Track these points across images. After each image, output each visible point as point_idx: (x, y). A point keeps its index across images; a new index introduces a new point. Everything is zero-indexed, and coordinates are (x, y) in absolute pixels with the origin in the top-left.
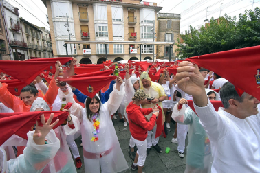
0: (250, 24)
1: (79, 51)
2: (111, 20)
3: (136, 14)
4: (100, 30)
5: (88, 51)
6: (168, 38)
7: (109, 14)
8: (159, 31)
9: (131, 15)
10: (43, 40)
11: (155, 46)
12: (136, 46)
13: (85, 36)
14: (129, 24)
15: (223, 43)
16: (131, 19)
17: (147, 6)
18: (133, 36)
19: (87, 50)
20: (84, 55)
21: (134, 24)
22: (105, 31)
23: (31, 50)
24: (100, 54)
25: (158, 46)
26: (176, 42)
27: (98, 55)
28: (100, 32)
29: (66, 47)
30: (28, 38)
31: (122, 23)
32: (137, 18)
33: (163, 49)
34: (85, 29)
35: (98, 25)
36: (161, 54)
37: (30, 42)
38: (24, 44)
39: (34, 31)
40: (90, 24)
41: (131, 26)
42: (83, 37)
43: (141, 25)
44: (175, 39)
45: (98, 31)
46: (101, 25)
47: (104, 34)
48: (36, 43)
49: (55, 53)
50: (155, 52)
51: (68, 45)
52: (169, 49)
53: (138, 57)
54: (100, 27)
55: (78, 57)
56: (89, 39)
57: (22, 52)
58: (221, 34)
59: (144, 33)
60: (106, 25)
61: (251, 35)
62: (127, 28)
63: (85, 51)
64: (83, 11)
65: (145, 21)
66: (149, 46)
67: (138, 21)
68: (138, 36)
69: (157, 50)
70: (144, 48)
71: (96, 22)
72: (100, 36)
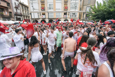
1: (40, 16)
8: (83, 6)
11: (78, 13)
12: (68, 13)
14: (64, 2)
18: (66, 8)
21: (67, 2)
22: (52, 6)
23: (24, 16)
28: (49, 7)
30: (23, 11)
31: (61, 2)
34: (43, 6)
35: (49, 3)
40: (45, 3)
42: (42, 10)
43: (71, 2)
45: (49, 6)
46: (50, 3)
47: (52, 8)
55: (40, 19)
60: (53, 3)
62: (64, 4)
63: (42, 17)
66: (74, 14)
68: (69, 8)
70: (72, 15)
71: (48, 2)
72: (49, 9)
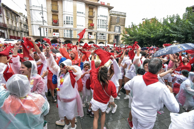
0: (169, 25)
1: (50, 34)
2: (76, 12)
3: (94, 10)
4: (67, 19)
5: (57, 35)
6: (117, 29)
7: (75, 8)
8: (111, 24)
9: (91, 10)
10: (21, 23)
11: (107, 35)
12: (93, 33)
13: (55, 23)
14: (89, 17)
15: (152, 37)
16: (91, 13)
17: (103, 5)
18: (91, 26)
19: (56, 33)
20: (54, 37)
21: (93, 17)
22: (71, 20)
23: (10, 30)
24: (66, 37)
25: (109, 35)
26: (122, 32)
27: (64, 38)
28: (67, 21)
29: (40, 30)
30: (8, 20)
31: (84, 16)
32: (95, 13)
33: (112, 37)
34: (55, 18)
35: (66, 15)
36: (111, 41)
37: (9, 23)
38: (5, 25)
39: (13, 15)
40: (60, 14)
41: (91, 18)
42: (54, 23)
43: (98, 18)
44: (122, 30)
45: (66, 20)
47: (70, 23)
48: (14, 25)
49: (30, 34)
50: (107, 39)
51: (42, 29)
52: (117, 37)
53: (94, 41)
54: (67, 17)
56: (58, 25)
57: (3, 31)
58: (151, 30)
59: (99, 24)
60: (72, 16)
61: (169, 32)
62: (88, 20)
64: (55, 3)
65: (101, 16)
66: (103, 34)
67: (95, 15)
68: (95, 26)
69: (109, 37)
70: (99, 35)
71: (64, 13)
72: (67, 24)
